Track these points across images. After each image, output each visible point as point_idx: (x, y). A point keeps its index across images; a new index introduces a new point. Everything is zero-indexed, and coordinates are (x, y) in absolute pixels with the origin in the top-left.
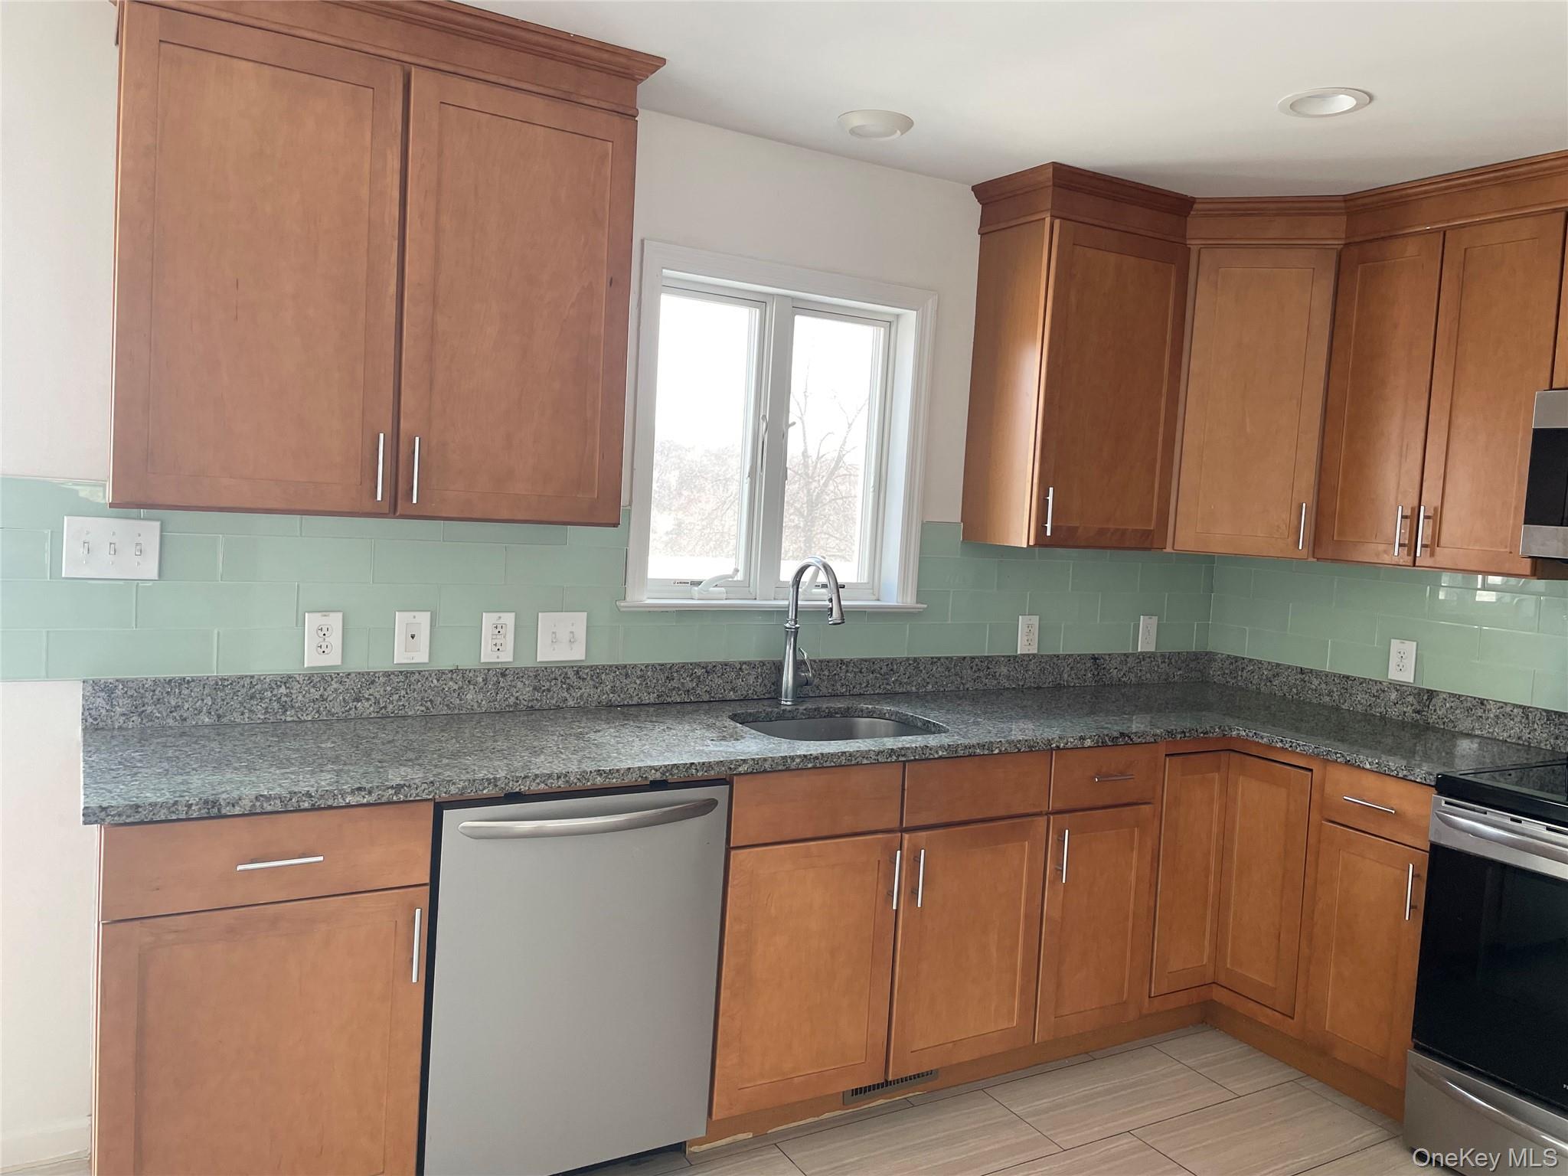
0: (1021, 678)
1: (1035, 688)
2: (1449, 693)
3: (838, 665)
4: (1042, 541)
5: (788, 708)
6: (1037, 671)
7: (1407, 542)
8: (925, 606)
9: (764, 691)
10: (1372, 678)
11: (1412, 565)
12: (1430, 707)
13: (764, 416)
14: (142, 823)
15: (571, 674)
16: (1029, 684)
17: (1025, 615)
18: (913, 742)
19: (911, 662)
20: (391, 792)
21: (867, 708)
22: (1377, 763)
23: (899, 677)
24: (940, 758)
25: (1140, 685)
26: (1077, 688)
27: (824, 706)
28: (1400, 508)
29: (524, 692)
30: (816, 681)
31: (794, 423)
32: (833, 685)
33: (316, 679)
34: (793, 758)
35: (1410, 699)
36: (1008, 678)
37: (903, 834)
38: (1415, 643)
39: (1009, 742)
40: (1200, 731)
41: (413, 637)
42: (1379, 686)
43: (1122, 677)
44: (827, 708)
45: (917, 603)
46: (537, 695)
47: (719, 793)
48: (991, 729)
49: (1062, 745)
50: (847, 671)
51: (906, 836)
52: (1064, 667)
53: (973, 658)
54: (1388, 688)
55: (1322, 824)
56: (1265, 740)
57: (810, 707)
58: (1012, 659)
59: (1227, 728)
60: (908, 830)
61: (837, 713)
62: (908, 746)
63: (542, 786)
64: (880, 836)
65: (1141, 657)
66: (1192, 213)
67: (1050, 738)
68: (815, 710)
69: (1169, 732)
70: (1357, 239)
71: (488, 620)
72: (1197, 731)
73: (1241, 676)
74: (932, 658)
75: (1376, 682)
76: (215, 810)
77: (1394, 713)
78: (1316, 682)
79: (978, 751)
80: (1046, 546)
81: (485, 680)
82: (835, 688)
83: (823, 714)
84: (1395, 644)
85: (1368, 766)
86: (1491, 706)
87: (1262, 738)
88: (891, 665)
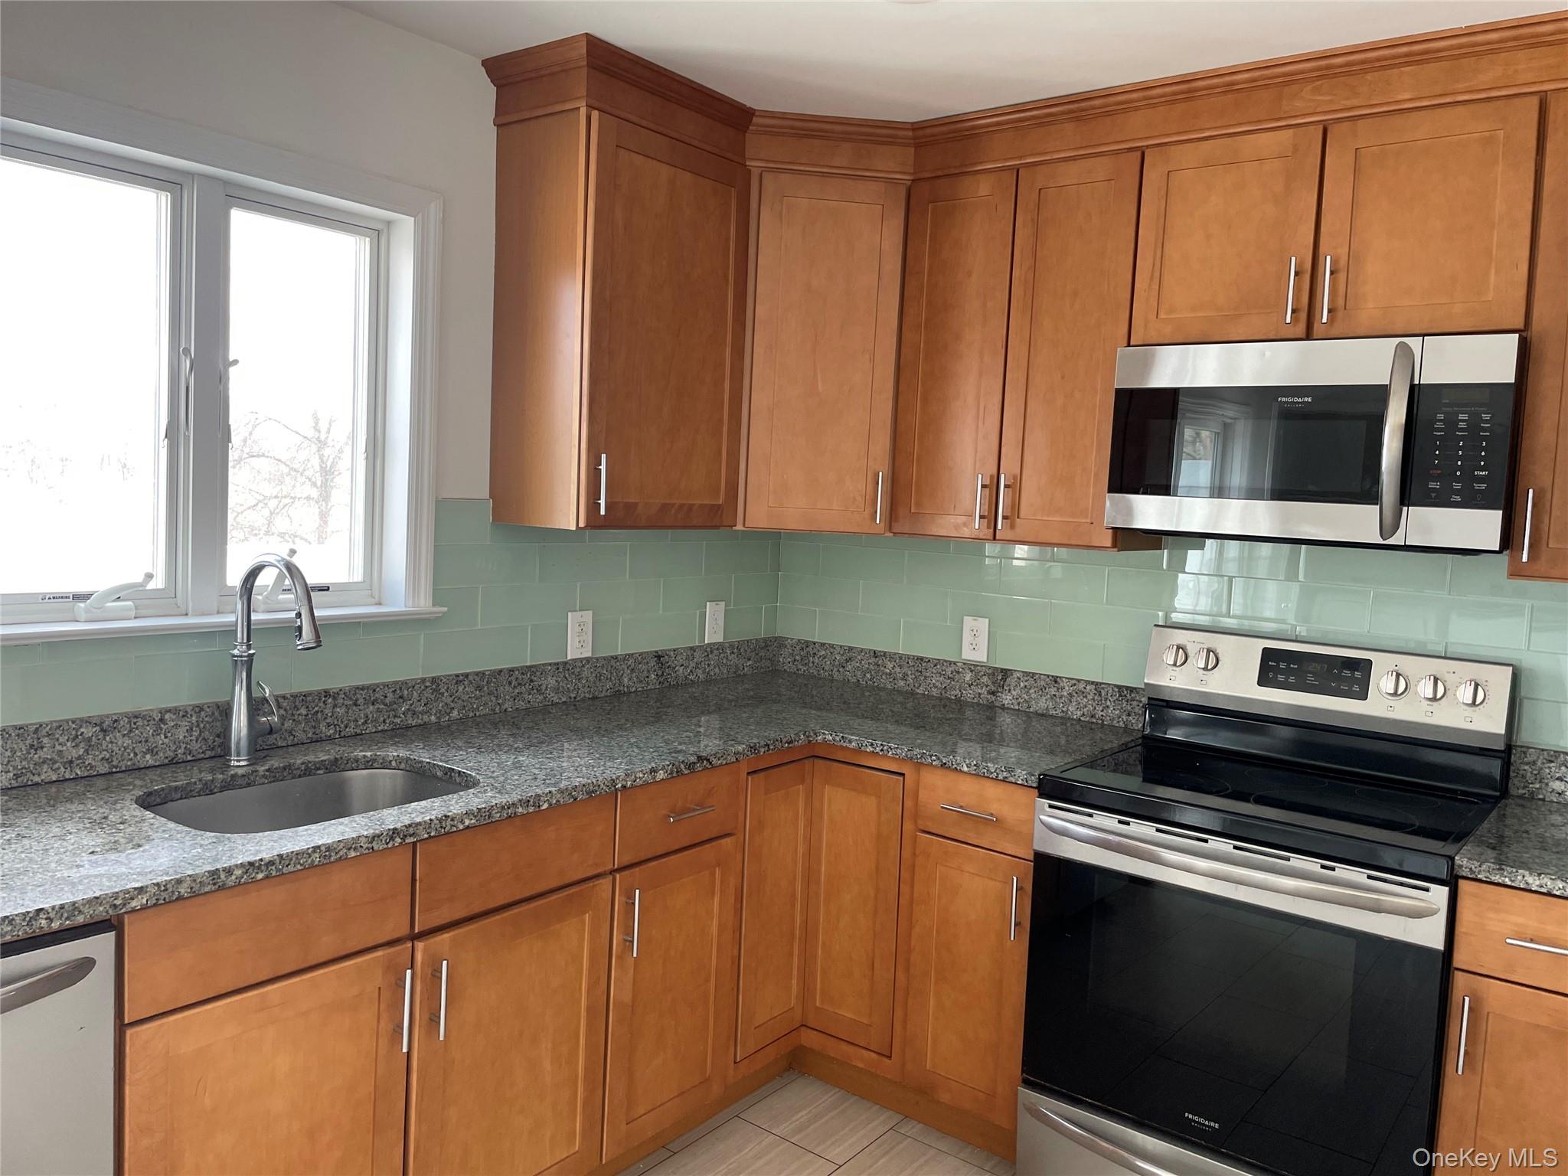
0: (572, 688)
1: (589, 698)
2: (1023, 672)
3: (320, 700)
4: (595, 522)
5: (240, 772)
6: (591, 678)
7: (986, 514)
8: (445, 609)
9: (204, 747)
10: (946, 659)
11: (992, 538)
12: (1005, 687)
16: (583, 695)
17: (576, 611)
18: (427, 810)
19: (428, 684)
21: (365, 756)
22: (975, 765)
23: (411, 705)
24: (467, 829)
25: (709, 681)
26: (639, 694)
27: (299, 762)
28: (980, 476)
30: (288, 724)
31: (236, 360)
32: (315, 727)
34: (229, 871)
35: (985, 679)
36: (557, 690)
37: (415, 942)
38: (987, 620)
39: (561, 791)
40: (784, 740)
42: (953, 667)
43: (689, 675)
44: (302, 764)
45: (433, 605)
47: (101, 946)
48: (536, 772)
49: (629, 783)
50: (335, 706)
51: (420, 945)
52: (623, 670)
53: (512, 670)
54: (963, 668)
55: (916, 835)
56: (853, 744)
57: (276, 765)
58: (561, 667)
59: (812, 734)
60: (422, 935)
61: (319, 769)
62: (418, 820)
64: (379, 953)
65: (709, 649)
66: (751, 127)
67: (614, 777)
68: (284, 768)
69: (751, 748)
70: (927, 175)
72: (781, 741)
73: (813, 662)
74: (457, 676)
75: (950, 663)
77: (969, 695)
78: (890, 665)
79: (520, 810)
80: (600, 527)
82: (318, 731)
83: (298, 772)
84: (968, 621)
85: (965, 769)
86: (1064, 683)
87: (850, 742)
88: (400, 690)
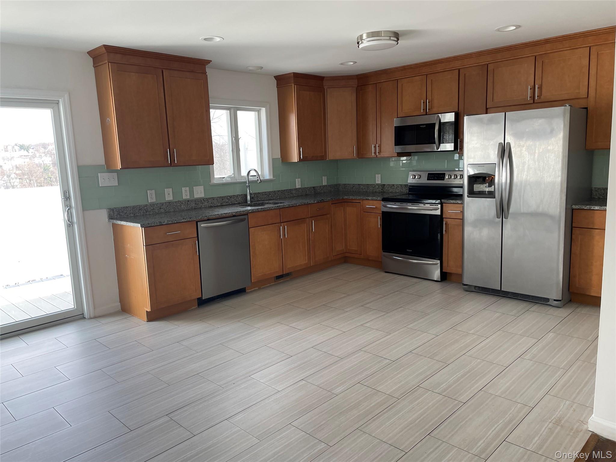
0: (298, 193)
1: (301, 196)
2: (387, 184)
3: (258, 194)
4: (300, 160)
5: (249, 202)
6: (301, 192)
7: (375, 152)
8: (275, 178)
9: (243, 201)
11: (376, 157)
12: (384, 188)
13: (234, 137)
14: (150, 227)
15: (202, 200)
16: (300, 194)
17: (297, 179)
20: (189, 219)
21: (267, 202)
22: (372, 199)
23: (271, 195)
24: (287, 207)
25: (324, 193)
26: (310, 195)
28: (373, 144)
29: (193, 205)
30: (255, 197)
31: (240, 138)
33: (152, 205)
34: (259, 209)
35: (380, 187)
36: (295, 193)
38: (380, 175)
39: (300, 203)
41: (169, 194)
42: (374, 185)
43: (320, 191)
44: (258, 203)
45: (273, 178)
46: (196, 205)
47: (246, 217)
49: (310, 203)
50: (260, 195)
51: (282, 224)
52: (307, 190)
53: (287, 190)
54: (376, 185)
55: (363, 213)
57: (254, 203)
58: (295, 189)
59: (343, 197)
60: (282, 223)
61: (260, 204)
62: (280, 205)
63: (215, 217)
64: (277, 224)
65: (324, 186)
66: (324, 80)
67: (308, 202)
68: (256, 203)
69: (331, 199)
70: (360, 86)
71: (183, 189)
72: (337, 198)
73: (346, 188)
76: (161, 224)
77: (377, 190)
78: (362, 187)
79: (294, 205)
80: (301, 161)
81: (185, 203)
82: (258, 199)
84: (377, 175)
85: (370, 199)
86: (395, 185)
87: (350, 197)
88: (270, 193)
